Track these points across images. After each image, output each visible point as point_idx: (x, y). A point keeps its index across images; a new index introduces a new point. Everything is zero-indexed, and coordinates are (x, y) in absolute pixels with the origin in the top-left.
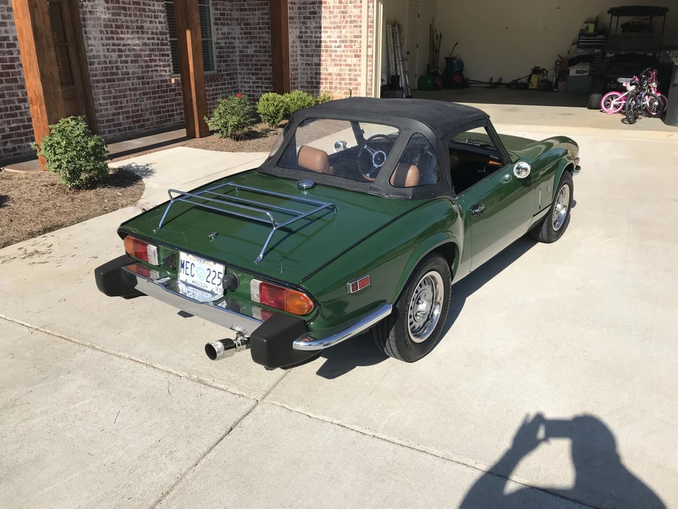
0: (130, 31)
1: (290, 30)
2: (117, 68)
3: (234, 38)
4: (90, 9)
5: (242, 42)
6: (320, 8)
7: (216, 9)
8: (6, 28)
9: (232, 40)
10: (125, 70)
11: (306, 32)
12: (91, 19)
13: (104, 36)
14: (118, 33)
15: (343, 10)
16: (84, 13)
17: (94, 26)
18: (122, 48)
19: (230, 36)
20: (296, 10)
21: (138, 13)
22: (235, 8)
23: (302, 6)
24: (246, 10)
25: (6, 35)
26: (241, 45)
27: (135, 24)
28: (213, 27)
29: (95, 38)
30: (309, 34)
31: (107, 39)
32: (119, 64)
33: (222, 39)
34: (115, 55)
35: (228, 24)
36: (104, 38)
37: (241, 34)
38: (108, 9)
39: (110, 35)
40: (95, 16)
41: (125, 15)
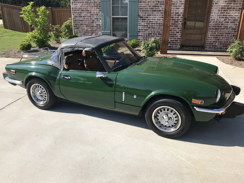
0: (235, 10)
2: (222, 24)
4: (216, 2)
10: (226, 25)
12: (215, 6)
13: (219, 12)
14: (227, 11)
16: (213, 4)
17: (216, 8)
18: (228, 17)
29: (215, 13)
31: (221, 13)
32: (224, 23)
34: (222, 20)
38: (225, 2)
39: (223, 12)
40: (218, 5)
41: (234, 4)
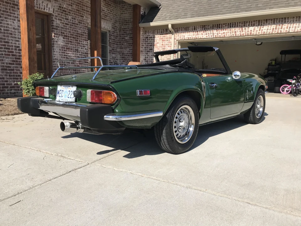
0: (72, 51)
1: (141, 56)
3: (117, 60)
4: (56, 40)
5: (120, 61)
6: (153, 47)
7: (110, 47)
8: (19, 43)
9: (116, 60)
11: (148, 57)
12: (56, 44)
13: (61, 51)
14: (67, 51)
15: (163, 48)
16: (54, 41)
17: (57, 47)
18: (68, 57)
19: (115, 58)
20: (144, 48)
21: (76, 44)
22: (118, 47)
23: (146, 47)
24: (123, 48)
25: (18, 45)
27: (75, 49)
28: (108, 54)
29: (57, 52)
31: (62, 53)
32: (66, 63)
33: (112, 59)
34: (64, 59)
35: (115, 54)
36: (61, 52)
37: (120, 58)
38: (64, 41)
39: (63, 51)
40: (59, 43)
41: (71, 44)
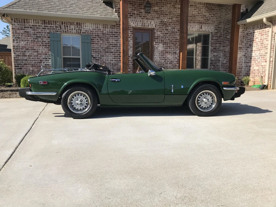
0: (170, 53)
2: (163, 65)
3: (220, 57)
4: (157, 47)
6: (253, 43)
7: (212, 47)
10: (166, 66)
11: (247, 53)
12: (156, 50)
13: (160, 55)
14: (166, 54)
15: (262, 42)
16: (155, 48)
17: (157, 52)
18: (166, 59)
19: (217, 56)
20: (244, 45)
21: (175, 48)
22: (222, 46)
23: (246, 43)
24: (225, 46)
26: (222, 60)
27: (173, 52)
28: (210, 53)
29: (157, 56)
30: (248, 54)
31: (161, 56)
32: (164, 64)
33: (213, 57)
34: (163, 61)
35: (217, 52)
36: (160, 56)
37: (223, 55)
38: (163, 47)
39: (162, 55)
40: (159, 49)
41: (170, 49)
